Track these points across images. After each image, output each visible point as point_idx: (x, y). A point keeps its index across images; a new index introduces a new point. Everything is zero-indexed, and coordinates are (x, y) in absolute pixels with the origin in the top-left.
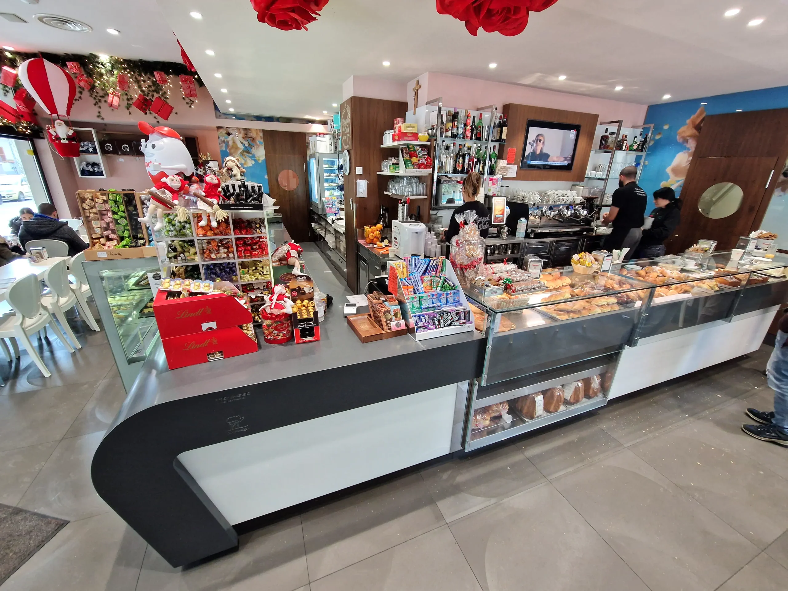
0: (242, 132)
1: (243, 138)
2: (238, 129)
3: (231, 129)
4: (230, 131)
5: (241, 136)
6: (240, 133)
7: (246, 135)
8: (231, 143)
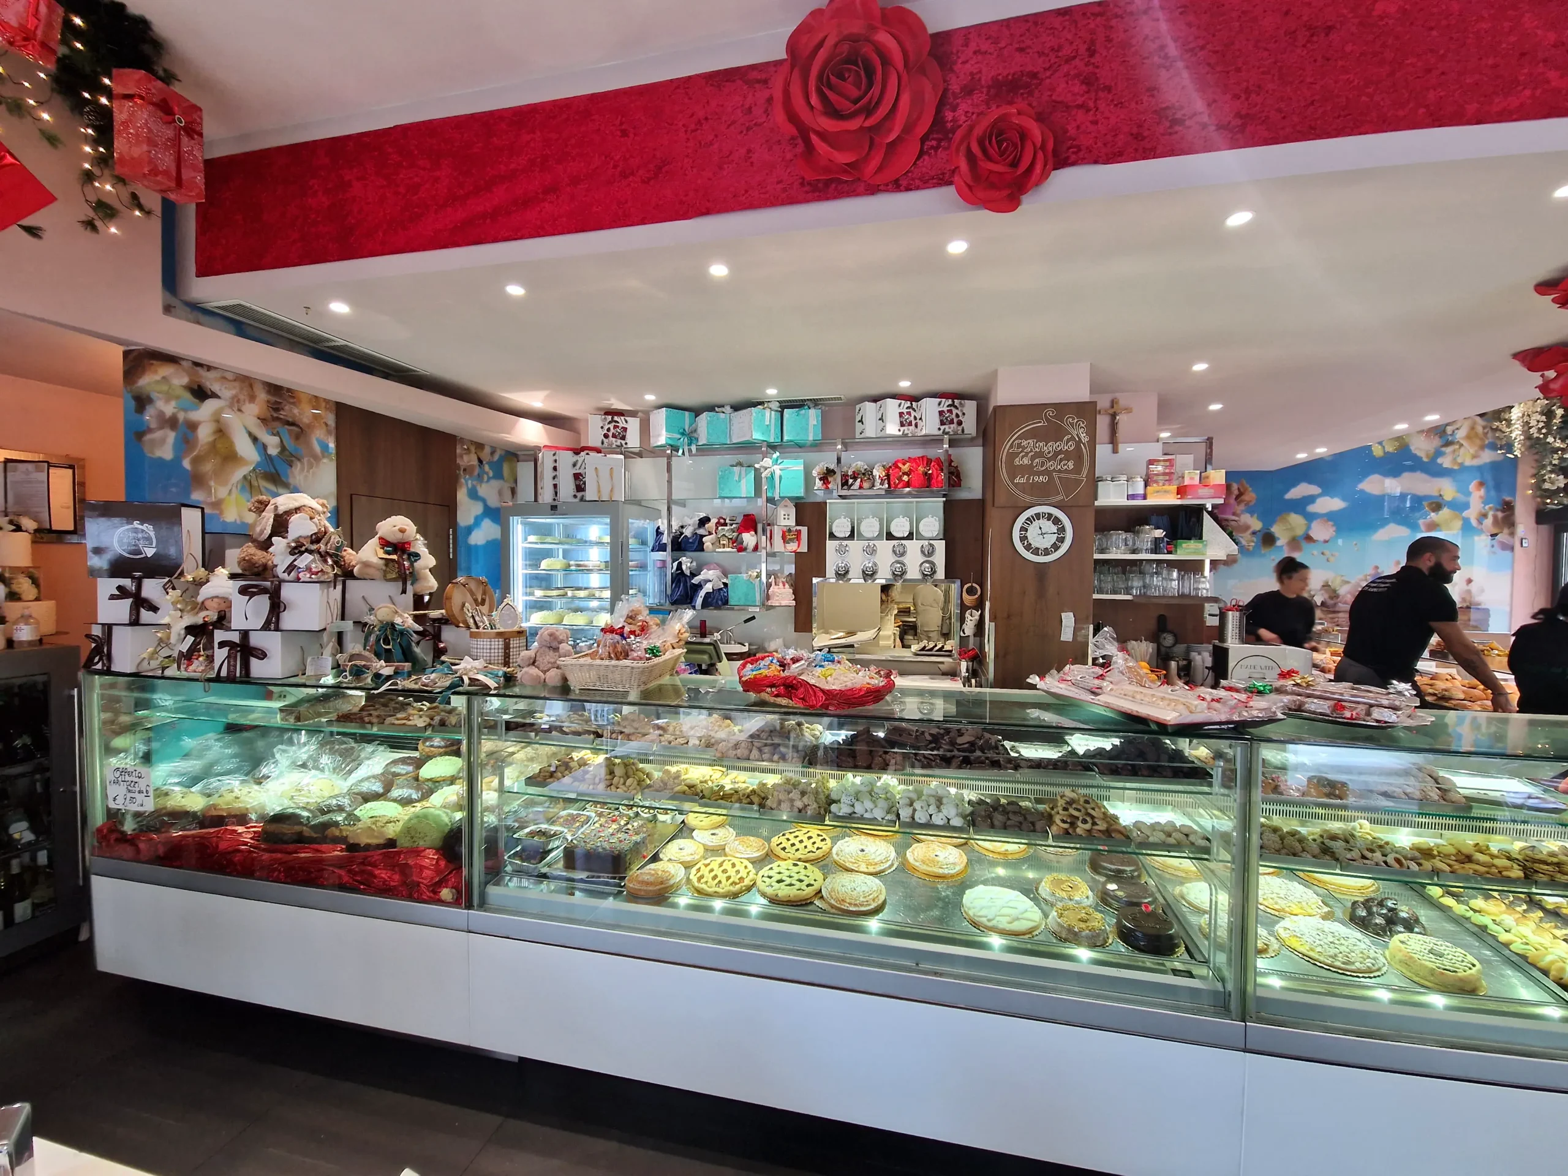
0: (262, 396)
1: (263, 420)
2: (246, 381)
3: (211, 375)
4: (211, 381)
5: (253, 410)
6: (252, 398)
7: (277, 410)
8: (205, 434)
